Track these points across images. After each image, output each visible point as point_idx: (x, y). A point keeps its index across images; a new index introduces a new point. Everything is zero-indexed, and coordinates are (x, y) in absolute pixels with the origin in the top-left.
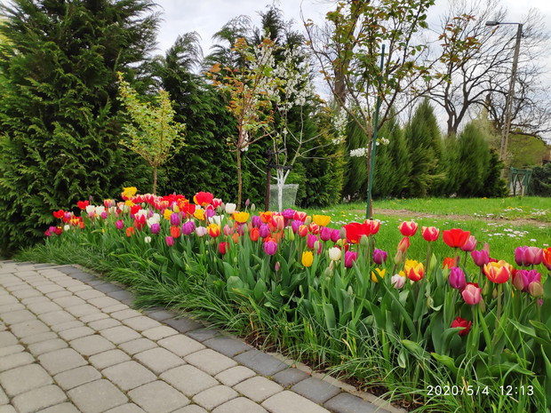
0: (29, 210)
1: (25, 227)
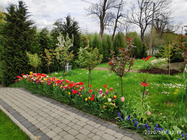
0: (11, 76)
1: (10, 80)
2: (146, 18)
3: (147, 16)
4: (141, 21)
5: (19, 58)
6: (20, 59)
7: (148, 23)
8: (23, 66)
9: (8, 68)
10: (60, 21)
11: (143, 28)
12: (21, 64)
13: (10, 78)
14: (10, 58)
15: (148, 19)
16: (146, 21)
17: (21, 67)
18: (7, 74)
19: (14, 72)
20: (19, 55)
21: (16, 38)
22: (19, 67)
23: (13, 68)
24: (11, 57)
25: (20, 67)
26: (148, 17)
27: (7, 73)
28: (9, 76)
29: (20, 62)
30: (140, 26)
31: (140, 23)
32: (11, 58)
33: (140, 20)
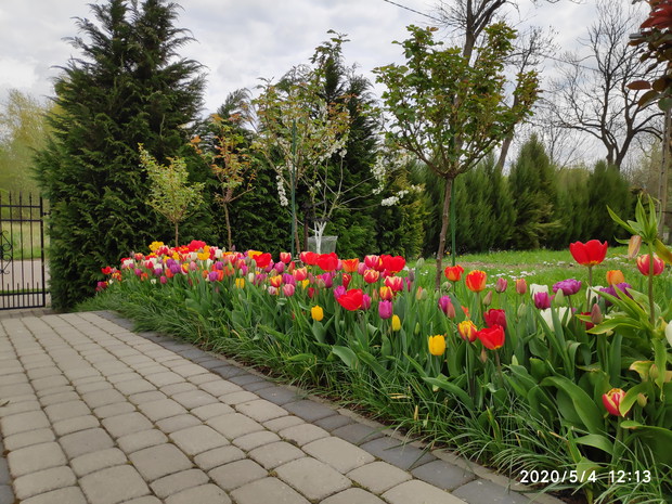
2: (628, 107)
3: (629, 103)
4: (607, 120)
5: (122, 198)
6: (129, 203)
7: (634, 126)
8: (136, 230)
9: (73, 236)
10: (297, 77)
11: (615, 146)
12: (130, 222)
13: (78, 277)
14: (86, 196)
15: (637, 111)
16: (630, 122)
17: (128, 236)
18: (70, 257)
19: (98, 250)
20: (124, 187)
21: (122, 119)
22: (118, 234)
23: (96, 235)
24: (92, 191)
25: (124, 232)
26: (633, 103)
27: (68, 254)
28: (74, 265)
29: (127, 212)
30: (604, 139)
31: (602, 126)
32: (91, 194)
33: (604, 117)
